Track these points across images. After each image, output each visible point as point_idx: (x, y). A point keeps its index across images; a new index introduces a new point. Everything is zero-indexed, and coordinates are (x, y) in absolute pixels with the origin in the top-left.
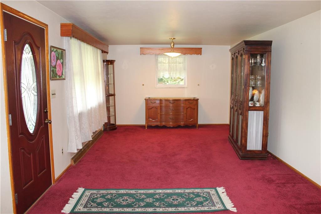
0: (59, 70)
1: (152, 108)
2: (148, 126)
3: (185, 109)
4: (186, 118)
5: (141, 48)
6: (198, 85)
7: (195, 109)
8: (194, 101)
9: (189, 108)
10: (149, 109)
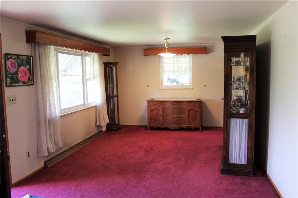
0: (24, 76)
1: (154, 110)
2: (150, 127)
3: (188, 111)
4: (189, 121)
5: (144, 49)
6: (205, 86)
7: (197, 111)
8: (197, 103)
9: (192, 110)
10: (151, 111)
